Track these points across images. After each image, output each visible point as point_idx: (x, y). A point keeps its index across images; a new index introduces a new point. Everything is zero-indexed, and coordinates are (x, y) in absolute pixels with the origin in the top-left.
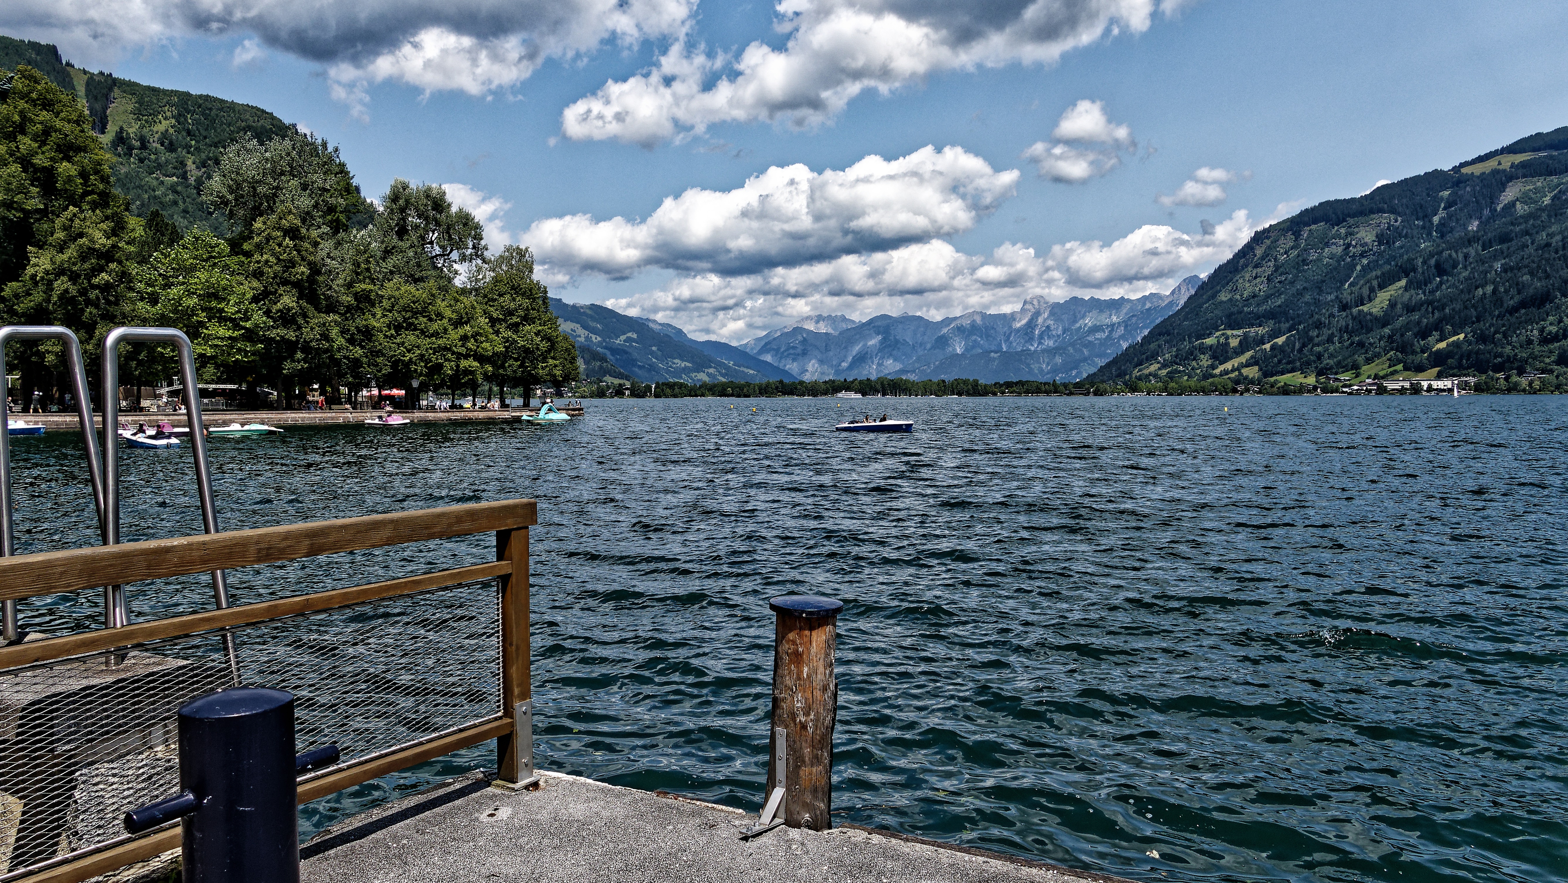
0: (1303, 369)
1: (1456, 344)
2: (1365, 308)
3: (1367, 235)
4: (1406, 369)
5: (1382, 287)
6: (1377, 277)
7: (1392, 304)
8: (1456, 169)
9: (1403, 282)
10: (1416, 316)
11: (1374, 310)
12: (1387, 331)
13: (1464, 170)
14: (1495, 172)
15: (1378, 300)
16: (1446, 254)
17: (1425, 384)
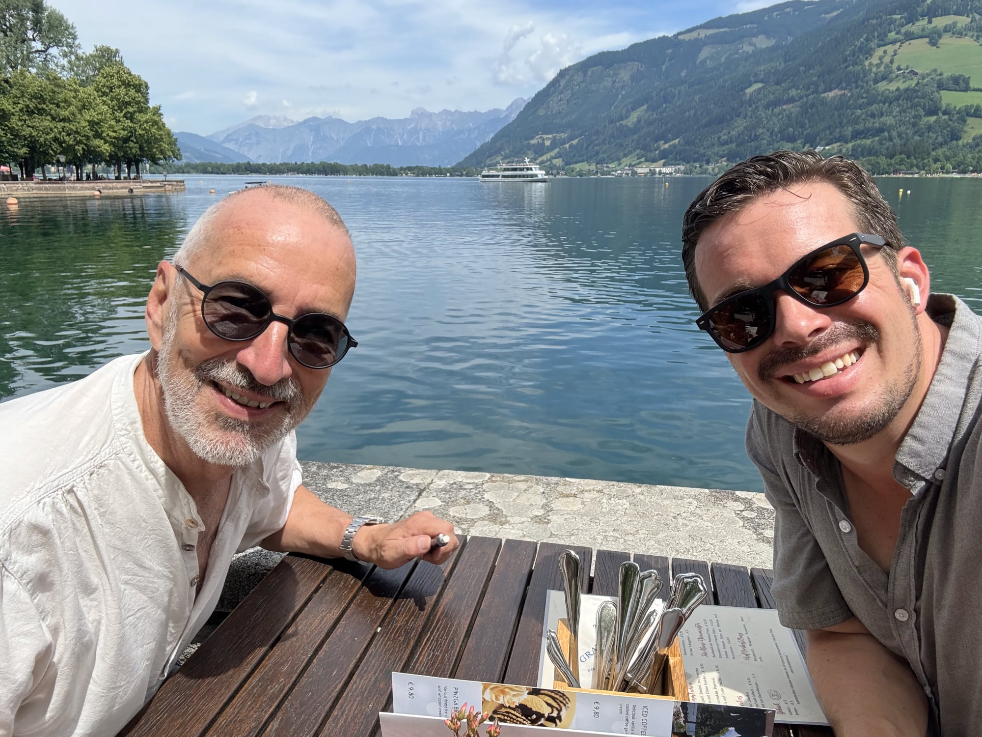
0: (588, 160)
1: (674, 146)
2: (624, 122)
3: (625, 75)
4: (646, 161)
5: (633, 109)
6: (630, 103)
7: (639, 121)
8: (676, 36)
9: (645, 107)
10: (651, 129)
11: (629, 124)
12: (636, 137)
13: (680, 37)
14: (696, 40)
15: (631, 118)
16: (669, 90)
17: (657, 170)
